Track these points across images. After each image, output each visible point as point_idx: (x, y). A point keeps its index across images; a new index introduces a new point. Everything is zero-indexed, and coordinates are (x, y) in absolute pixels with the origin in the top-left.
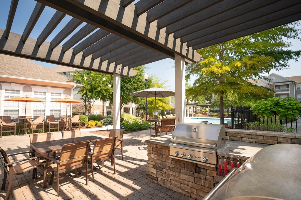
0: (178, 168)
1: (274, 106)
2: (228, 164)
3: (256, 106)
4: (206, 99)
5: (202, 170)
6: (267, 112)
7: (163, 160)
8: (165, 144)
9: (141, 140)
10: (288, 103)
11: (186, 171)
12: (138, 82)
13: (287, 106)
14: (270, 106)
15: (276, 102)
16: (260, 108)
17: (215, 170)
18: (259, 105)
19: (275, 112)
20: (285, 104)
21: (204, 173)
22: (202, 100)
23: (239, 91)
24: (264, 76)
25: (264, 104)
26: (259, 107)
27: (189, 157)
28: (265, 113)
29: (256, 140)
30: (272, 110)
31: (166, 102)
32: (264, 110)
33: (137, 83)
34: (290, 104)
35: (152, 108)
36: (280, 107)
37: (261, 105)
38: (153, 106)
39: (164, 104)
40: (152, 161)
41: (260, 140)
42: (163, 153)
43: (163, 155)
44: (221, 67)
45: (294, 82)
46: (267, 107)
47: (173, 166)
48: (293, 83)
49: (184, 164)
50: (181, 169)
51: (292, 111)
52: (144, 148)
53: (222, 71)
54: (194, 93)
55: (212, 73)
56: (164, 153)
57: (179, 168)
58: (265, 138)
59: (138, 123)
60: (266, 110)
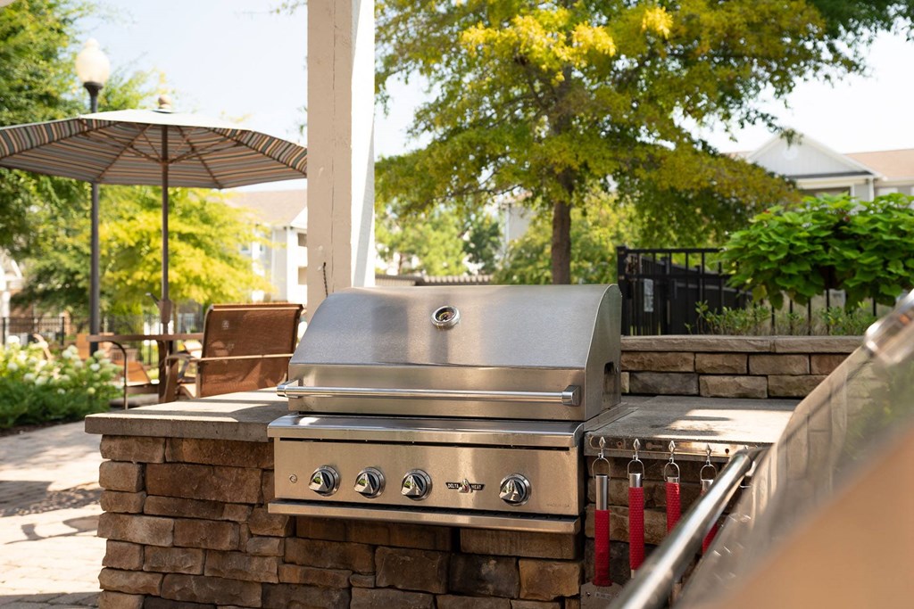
0: (330, 582)
1: (828, 237)
2: (650, 504)
3: (744, 243)
4: (466, 248)
5: (489, 568)
6: (793, 269)
7: (225, 546)
8: (242, 431)
9: (49, 483)
10: (886, 224)
11: (381, 593)
12: (29, 97)
13: (886, 237)
14: (811, 240)
15: (837, 220)
16: (763, 248)
17: (569, 552)
18: (759, 236)
19: (832, 268)
20: (875, 230)
21: (503, 588)
22: (447, 255)
23: (654, 174)
24: (765, 112)
25: (782, 229)
26: (761, 242)
27: (406, 491)
28: (784, 275)
29: (772, 381)
30: (816, 257)
31: (228, 253)
32: (781, 262)
33: (19, 108)
34: (896, 225)
35: (134, 289)
36: (853, 241)
37: (768, 235)
38: (139, 275)
39: (218, 269)
40: (136, 563)
41: (794, 379)
42: (220, 494)
43: (219, 506)
44: (567, 30)
45: (871, 178)
46: (798, 244)
47: (292, 575)
48: (867, 182)
49: (374, 548)
50: (350, 588)
51: (903, 262)
52: (67, 522)
53: (573, 55)
54: (409, 181)
55: (521, 64)
56: (228, 496)
57: (336, 580)
58: (819, 365)
59: (29, 376)
60: (789, 259)
